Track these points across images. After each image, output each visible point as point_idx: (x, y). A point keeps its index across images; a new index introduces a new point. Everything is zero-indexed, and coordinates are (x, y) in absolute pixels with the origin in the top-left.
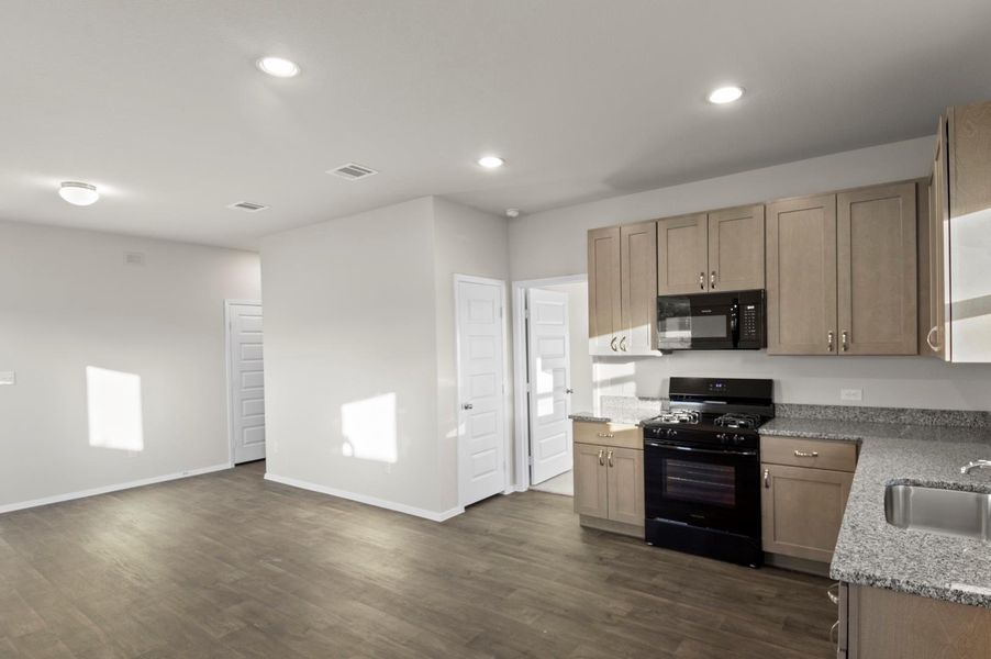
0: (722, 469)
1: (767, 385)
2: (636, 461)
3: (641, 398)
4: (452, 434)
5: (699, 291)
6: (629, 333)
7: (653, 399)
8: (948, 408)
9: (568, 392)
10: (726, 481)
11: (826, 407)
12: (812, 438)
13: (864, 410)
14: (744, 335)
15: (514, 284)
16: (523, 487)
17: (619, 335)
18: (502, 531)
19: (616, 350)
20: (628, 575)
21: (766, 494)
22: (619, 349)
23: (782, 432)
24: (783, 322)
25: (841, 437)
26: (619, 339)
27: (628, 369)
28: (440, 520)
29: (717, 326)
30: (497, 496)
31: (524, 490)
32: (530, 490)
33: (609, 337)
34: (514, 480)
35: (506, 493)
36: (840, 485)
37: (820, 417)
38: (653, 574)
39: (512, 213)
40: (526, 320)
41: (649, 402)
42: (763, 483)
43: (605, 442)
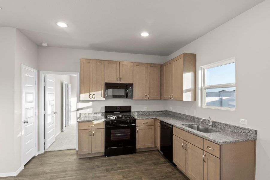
0: (126, 130)
1: (129, 107)
2: (102, 132)
3: (95, 113)
4: (19, 135)
5: (117, 82)
6: (95, 93)
7: (98, 113)
8: (159, 110)
9: (55, 113)
10: (127, 133)
11: (141, 112)
12: (147, 119)
13: (148, 112)
14: (129, 95)
15: (41, 72)
16: (42, 152)
17: (92, 93)
18: (51, 169)
19: (91, 98)
20: (111, 167)
21: (137, 134)
22: (92, 98)
23: (141, 118)
24: (137, 92)
25: (152, 118)
26: (92, 95)
27: (90, 104)
28: (16, 175)
29: (122, 92)
30: (34, 157)
31: (43, 152)
32: (45, 152)
33: (88, 94)
34: (39, 150)
35: (36, 156)
36: (151, 129)
37: (140, 114)
38: (116, 164)
39: (45, 45)
40: (44, 86)
41: (97, 114)
42: (136, 131)
43: (91, 128)
